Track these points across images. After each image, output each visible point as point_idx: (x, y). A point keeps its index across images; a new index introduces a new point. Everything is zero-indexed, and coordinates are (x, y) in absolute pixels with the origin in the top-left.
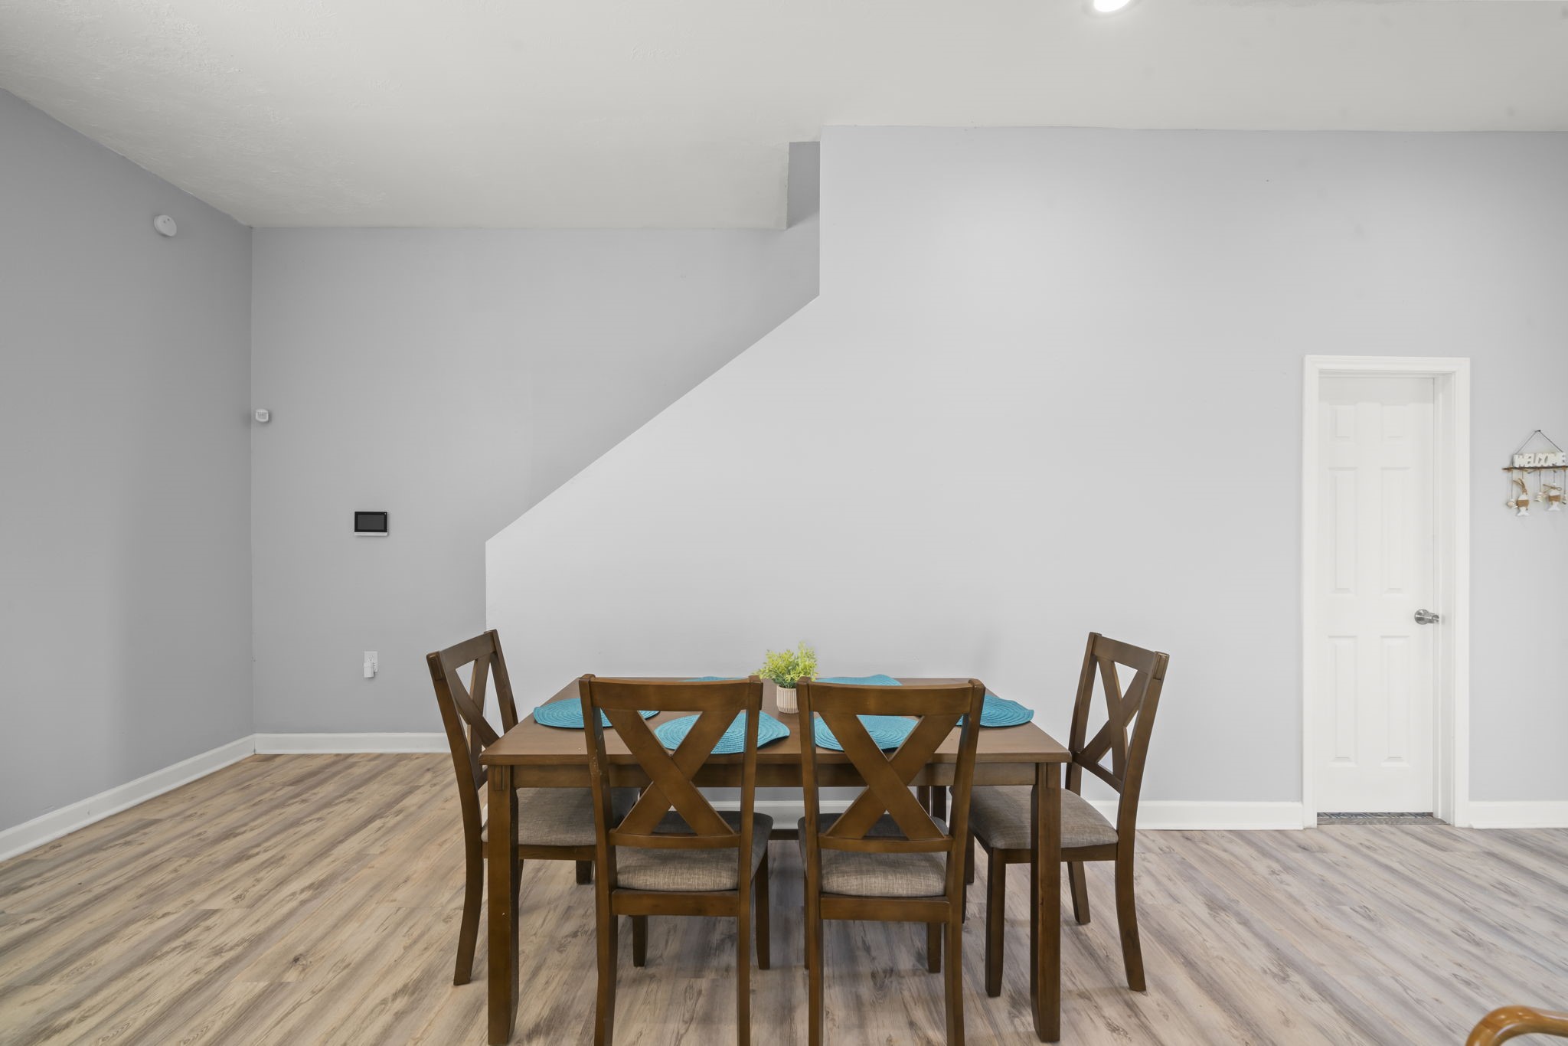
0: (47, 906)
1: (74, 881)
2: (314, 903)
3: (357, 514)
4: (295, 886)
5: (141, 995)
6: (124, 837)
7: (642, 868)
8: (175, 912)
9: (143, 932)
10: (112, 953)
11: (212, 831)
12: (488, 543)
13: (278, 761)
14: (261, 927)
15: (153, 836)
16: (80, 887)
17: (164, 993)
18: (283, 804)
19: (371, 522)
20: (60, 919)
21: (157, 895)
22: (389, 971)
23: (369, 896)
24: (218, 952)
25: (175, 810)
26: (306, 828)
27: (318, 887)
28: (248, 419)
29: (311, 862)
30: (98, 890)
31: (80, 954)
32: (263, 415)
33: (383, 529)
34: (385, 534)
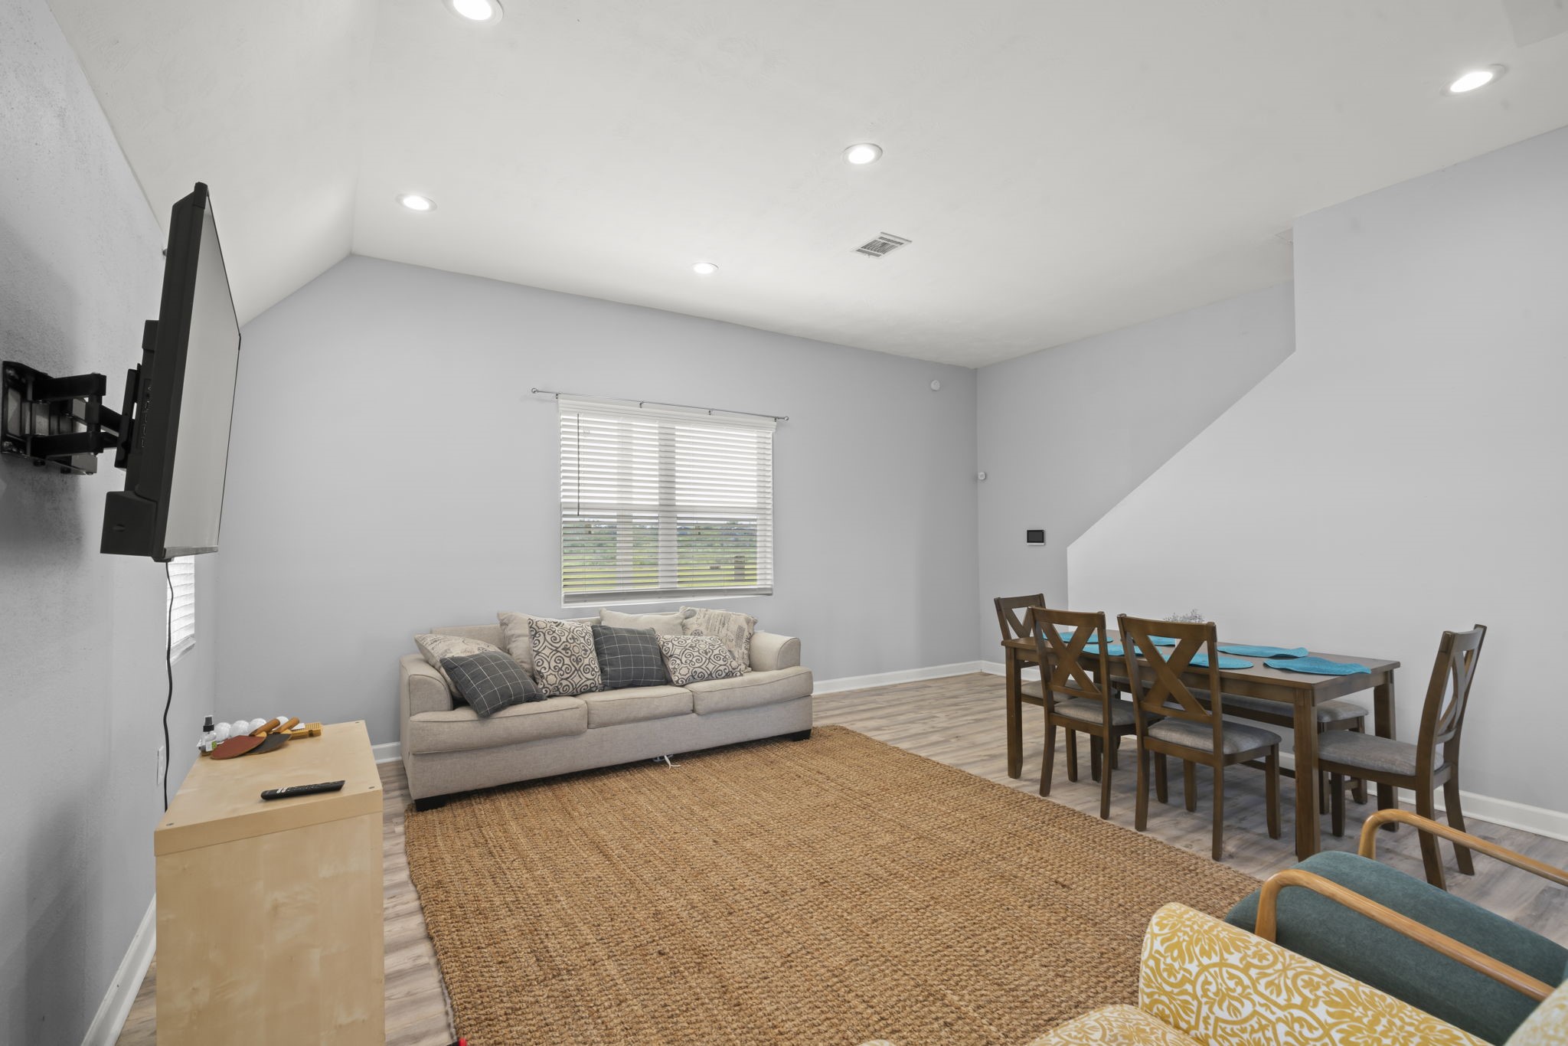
0: (888, 701)
1: (896, 697)
2: (973, 725)
3: (1028, 531)
4: (969, 718)
5: (906, 730)
6: (917, 689)
7: (1066, 706)
8: (924, 713)
9: (913, 716)
10: (902, 718)
11: (949, 694)
12: (1068, 548)
13: (990, 677)
14: (950, 726)
15: (927, 691)
16: (898, 699)
17: (913, 731)
18: (982, 692)
19: (1036, 536)
20: (890, 706)
21: (921, 708)
22: (988, 749)
23: (995, 729)
24: (933, 727)
25: (937, 685)
26: (985, 702)
27: (977, 721)
28: (976, 478)
29: (980, 712)
30: (904, 701)
31: (893, 716)
32: (982, 476)
33: (1041, 540)
34: (1043, 544)
